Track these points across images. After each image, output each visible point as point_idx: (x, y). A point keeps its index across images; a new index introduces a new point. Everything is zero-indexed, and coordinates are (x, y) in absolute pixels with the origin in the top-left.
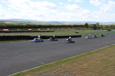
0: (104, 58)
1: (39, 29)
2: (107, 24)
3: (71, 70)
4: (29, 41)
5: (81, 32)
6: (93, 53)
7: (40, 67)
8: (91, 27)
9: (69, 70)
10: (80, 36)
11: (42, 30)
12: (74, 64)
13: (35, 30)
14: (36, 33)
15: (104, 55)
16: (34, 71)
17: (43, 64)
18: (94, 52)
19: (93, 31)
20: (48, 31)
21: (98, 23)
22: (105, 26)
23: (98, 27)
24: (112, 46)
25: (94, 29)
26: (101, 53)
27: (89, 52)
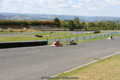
5: (46, 35)
8: (65, 26)
10: (45, 43)
15: (88, 78)
18: (71, 72)
19: (69, 33)
21: (77, 19)
22: (90, 23)
23: (77, 26)
24: (102, 60)
25: (71, 30)
26: (83, 74)
27: (62, 72)
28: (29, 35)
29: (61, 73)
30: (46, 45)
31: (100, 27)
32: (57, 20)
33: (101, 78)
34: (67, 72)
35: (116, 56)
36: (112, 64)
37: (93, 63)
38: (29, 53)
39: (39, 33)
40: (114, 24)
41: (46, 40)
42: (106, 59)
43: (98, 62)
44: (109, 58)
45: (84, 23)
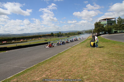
0: (71, 55)
1: (13, 41)
2: (66, 32)
3: (50, 68)
4: (7, 52)
5: (49, 40)
6: (62, 53)
7: (23, 71)
8: (56, 36)
9: (49, 69)
11: (16, 42)
12: (51, 63)
13: (10, 42)
14: (11, 44)
16: (18, 75)
17: (25, 69)
19: (58, 38)
20: (22, 42)
21: (60, 32)
22: (65, 34)
23: (60, 35)
24: (73, 47)
26: (67, 52)
28: (42, 40)
29: (59, 53)
31: (69, 35)
32: (52, 34)
35: (78, 45)
37: (70, 48)
39: (46, 39)
44: (75, 46)
45: (63, 34)
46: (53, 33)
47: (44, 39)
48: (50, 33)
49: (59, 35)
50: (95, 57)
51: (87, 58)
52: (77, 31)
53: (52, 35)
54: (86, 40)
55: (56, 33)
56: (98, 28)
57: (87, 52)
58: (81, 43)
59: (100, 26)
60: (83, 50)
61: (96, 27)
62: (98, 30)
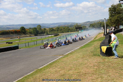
2: (51, 26)
5: (15, 41)
6: (44, 69)
8: (31, 33)
10: (16, 48)
15: (60, 69)
18: (44, 67)
19: (34, 38)
21: (39, 26)
22: (50, 29)
23: (40, 31)
24: (66, 55)
25: (36, 35)
26: (55, 67)
27: (37, 68)
29: (36, 70)
30: (18, 49)
31: (58, 31)
32: (23, 28)
33: (71, 68)
34: (41, 68)
35: (75, 51)
36: (74, 57)
37: (60, 59)
38: (4, 57)
39: (9, 40)
40: (68, 27)
41: (17, 45)
42: (68, 54)
43: (64, 57)
44: (71, 53)
45: (45, 29)
46: (25, 27)
47: (5, 39)
48: (18, 28)
49: (38, 31)
50: (110, 76)
51: (93, 78)
52: (74, 23)
53: (22, 31)
54: (91, 42)
55: (32, 27)
56: (116, 17)
57: (94, 66)
58: (82, 48)
59: (120, 13)
60: (86, 61)
61: (111, 16)
62: (117, 20)
